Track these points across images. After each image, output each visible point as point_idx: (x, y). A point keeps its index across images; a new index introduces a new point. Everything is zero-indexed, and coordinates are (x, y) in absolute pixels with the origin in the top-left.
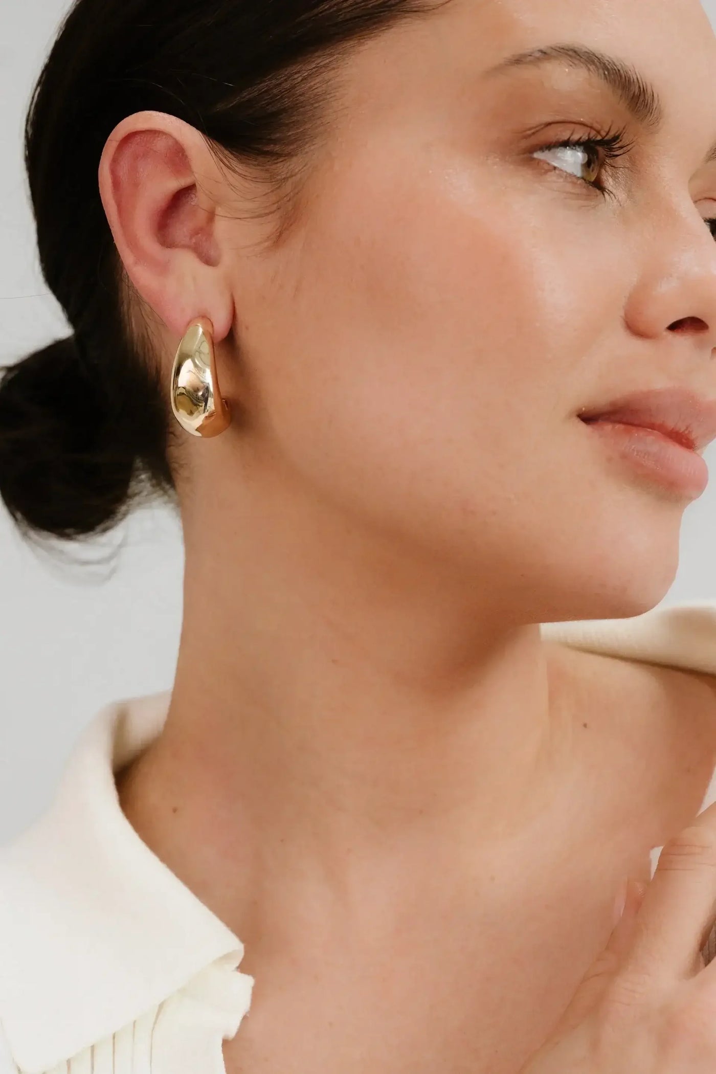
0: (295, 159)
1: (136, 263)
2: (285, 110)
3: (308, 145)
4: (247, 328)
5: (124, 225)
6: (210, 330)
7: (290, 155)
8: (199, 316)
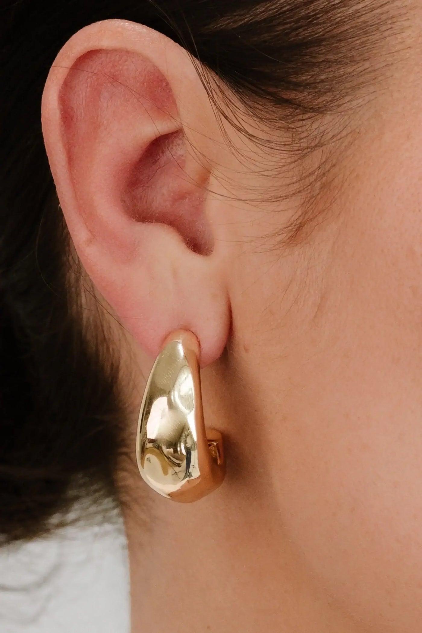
0: (328, 118)
1: (90, 242)
2: (319, 42)
3: (347, 98)
4: (246, 350)
5: (74, 182)
6: (196, 349)
7: (320, 111)
8: (181, 329)
